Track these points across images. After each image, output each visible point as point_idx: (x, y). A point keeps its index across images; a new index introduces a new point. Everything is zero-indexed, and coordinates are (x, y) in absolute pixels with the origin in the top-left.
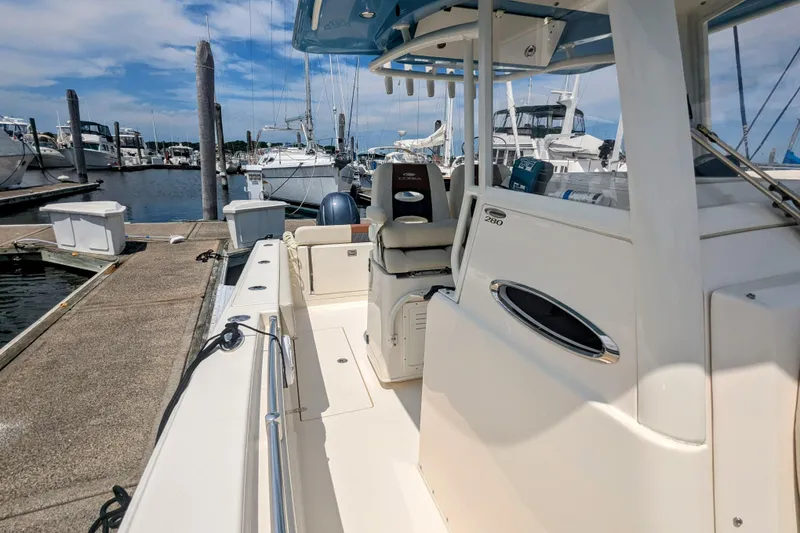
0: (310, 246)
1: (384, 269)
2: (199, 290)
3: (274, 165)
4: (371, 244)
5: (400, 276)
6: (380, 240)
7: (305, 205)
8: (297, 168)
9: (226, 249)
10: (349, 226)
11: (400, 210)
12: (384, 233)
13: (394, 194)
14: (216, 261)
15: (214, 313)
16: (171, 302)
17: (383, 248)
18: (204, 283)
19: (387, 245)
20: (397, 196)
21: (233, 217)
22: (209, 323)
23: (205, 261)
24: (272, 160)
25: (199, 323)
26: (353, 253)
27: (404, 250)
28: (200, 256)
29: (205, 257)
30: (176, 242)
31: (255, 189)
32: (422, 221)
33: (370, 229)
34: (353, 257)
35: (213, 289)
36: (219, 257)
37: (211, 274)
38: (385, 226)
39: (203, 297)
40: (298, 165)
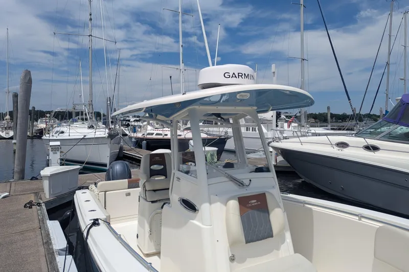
0: (106, 192)
1: (146, 200)
2: (36, 224)
3: (65, 136)
4: (140, 189)
5: (153, 202)
6: (144, 186)
7: (87, 163)
8: (82, 139)
9: (41, 199)
10: (127, 180)
11: (153, 173)
12: (146, 184)
13: (150, 166)
14: (38, 208)
15: (51, 235)
16: (22, 233)
17: (146, 190)
18: (37, 221)
19: (147, 189)
20: (152, 167)
21: (48, 178)
22: (50, 240)
23: (30, 207)
24: (62, 132)
25: (44, 241)
26: (128, 194)
27: (155, 191)
28: (26, 204)
29: (30, 205)
30: (4, 197)
31: (55, 157)
32: (163, 178)
33: (140, 182)
34: (128, 197)
35: (44, 223)
36: (39, 204)
37: (38, 215)
38: (147, 181)
39: (40, 228)
40: (82, 137)
